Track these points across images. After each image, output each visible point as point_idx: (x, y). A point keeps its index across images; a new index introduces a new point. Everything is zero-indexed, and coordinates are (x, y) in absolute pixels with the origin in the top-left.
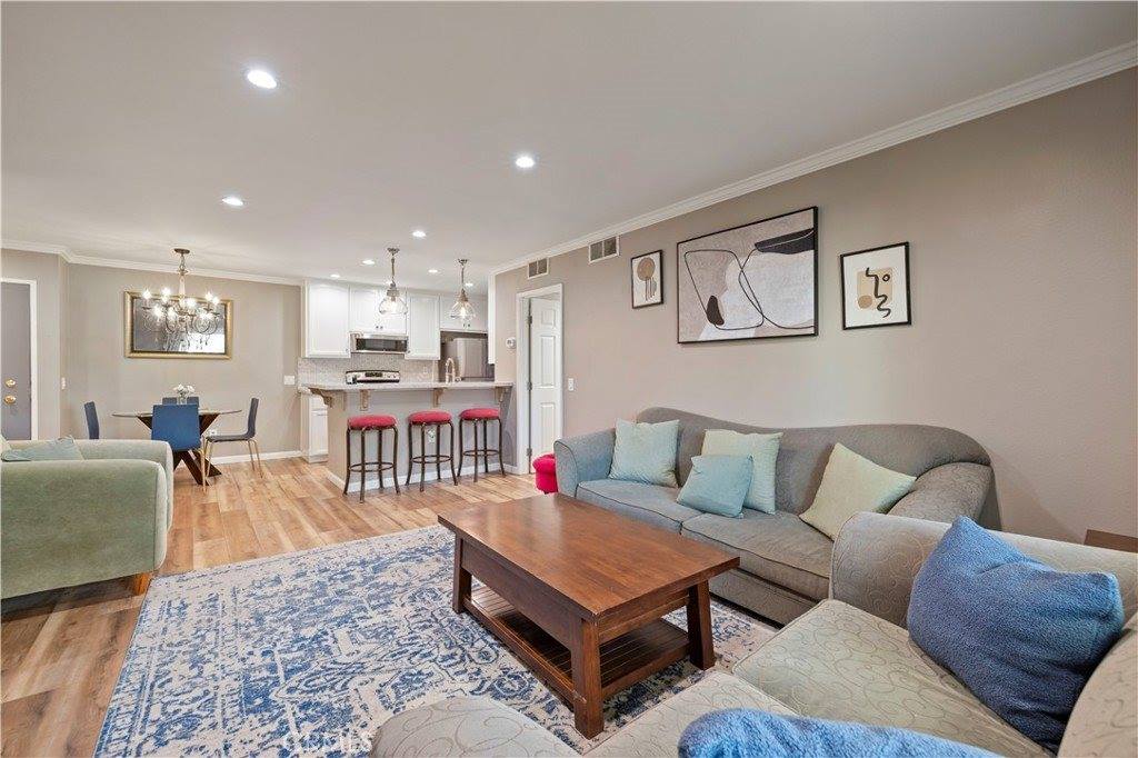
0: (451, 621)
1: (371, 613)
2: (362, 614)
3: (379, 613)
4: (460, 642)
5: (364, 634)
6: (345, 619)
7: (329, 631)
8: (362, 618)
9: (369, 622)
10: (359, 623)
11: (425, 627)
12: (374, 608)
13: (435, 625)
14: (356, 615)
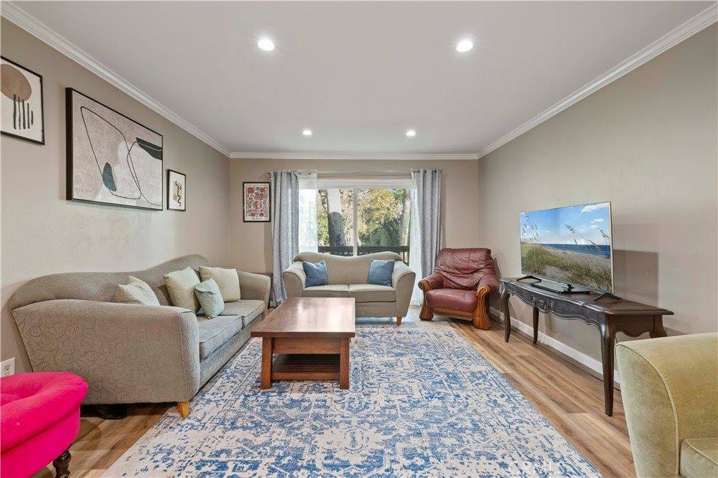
0: (356, 382)
1: (398, 403)
2: (404, 405)
3: (393, 401)
4: (361, 372)
5: (405, 391)
6: (415, 404)
7: (424, 398)
8: (404, 402)
9: (400, 397)
10: (406, 399)
11: (371, 384)
12: (394, 407)
13: (365, 383)
14: (407, 405)
